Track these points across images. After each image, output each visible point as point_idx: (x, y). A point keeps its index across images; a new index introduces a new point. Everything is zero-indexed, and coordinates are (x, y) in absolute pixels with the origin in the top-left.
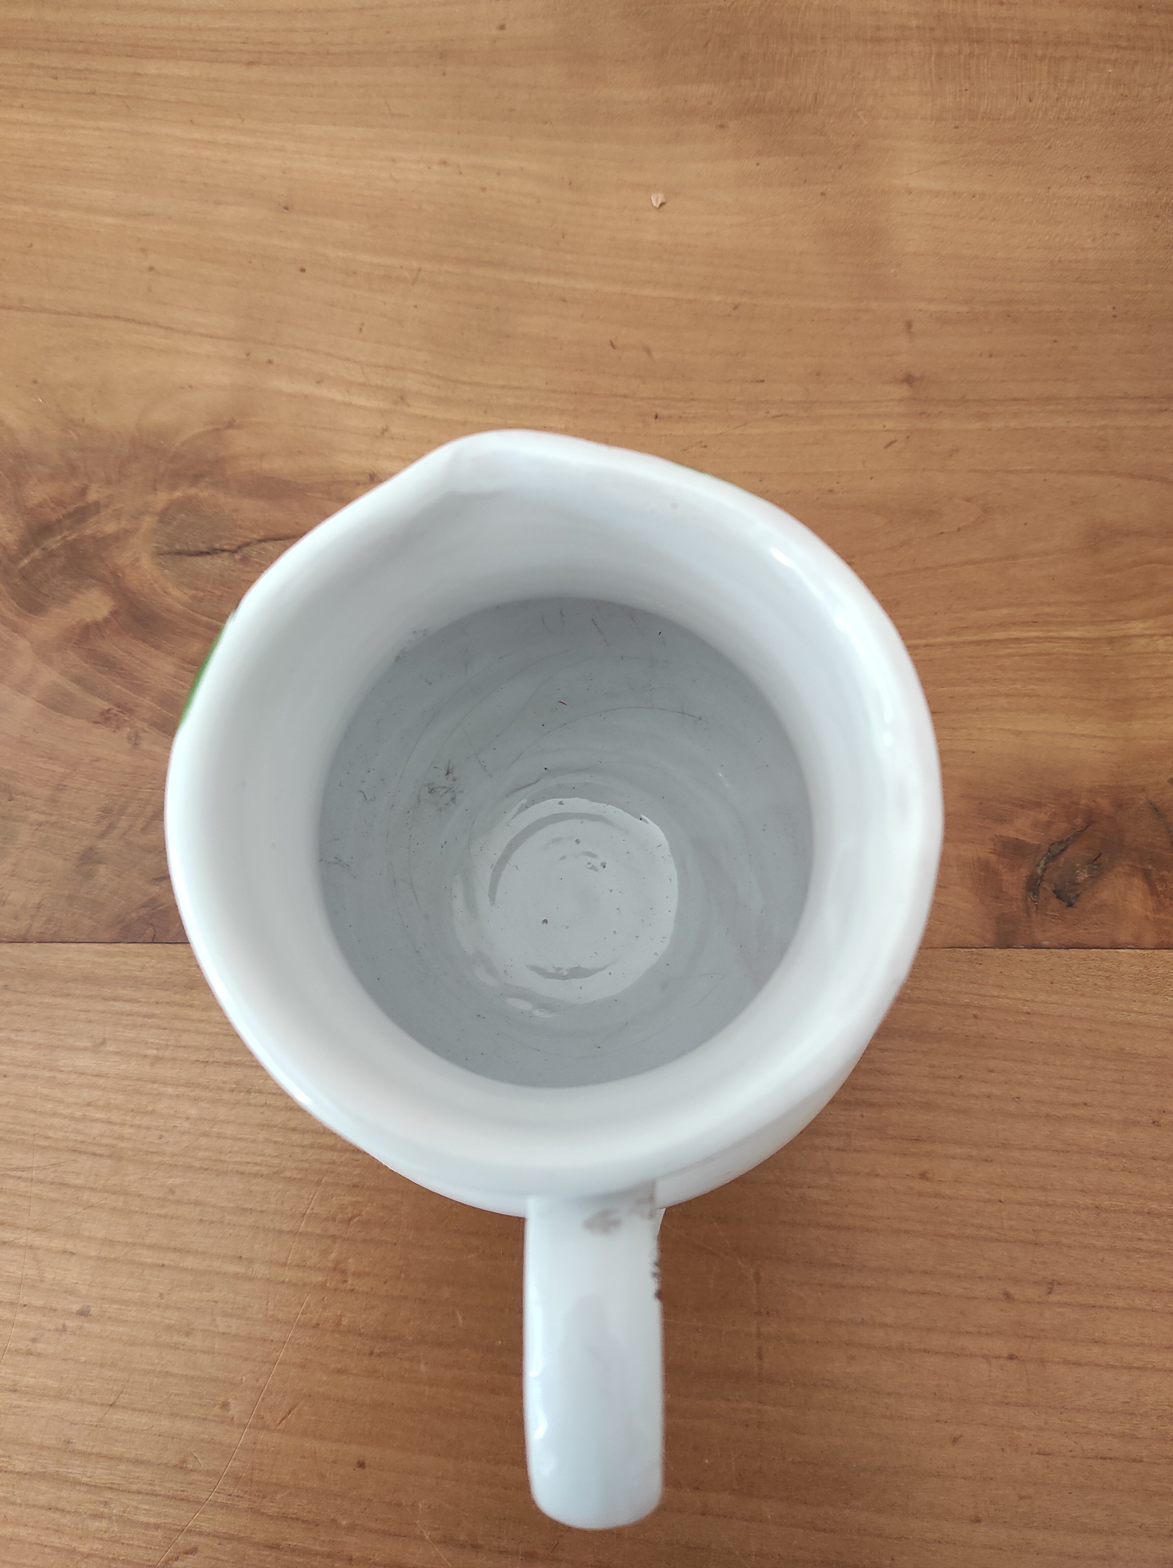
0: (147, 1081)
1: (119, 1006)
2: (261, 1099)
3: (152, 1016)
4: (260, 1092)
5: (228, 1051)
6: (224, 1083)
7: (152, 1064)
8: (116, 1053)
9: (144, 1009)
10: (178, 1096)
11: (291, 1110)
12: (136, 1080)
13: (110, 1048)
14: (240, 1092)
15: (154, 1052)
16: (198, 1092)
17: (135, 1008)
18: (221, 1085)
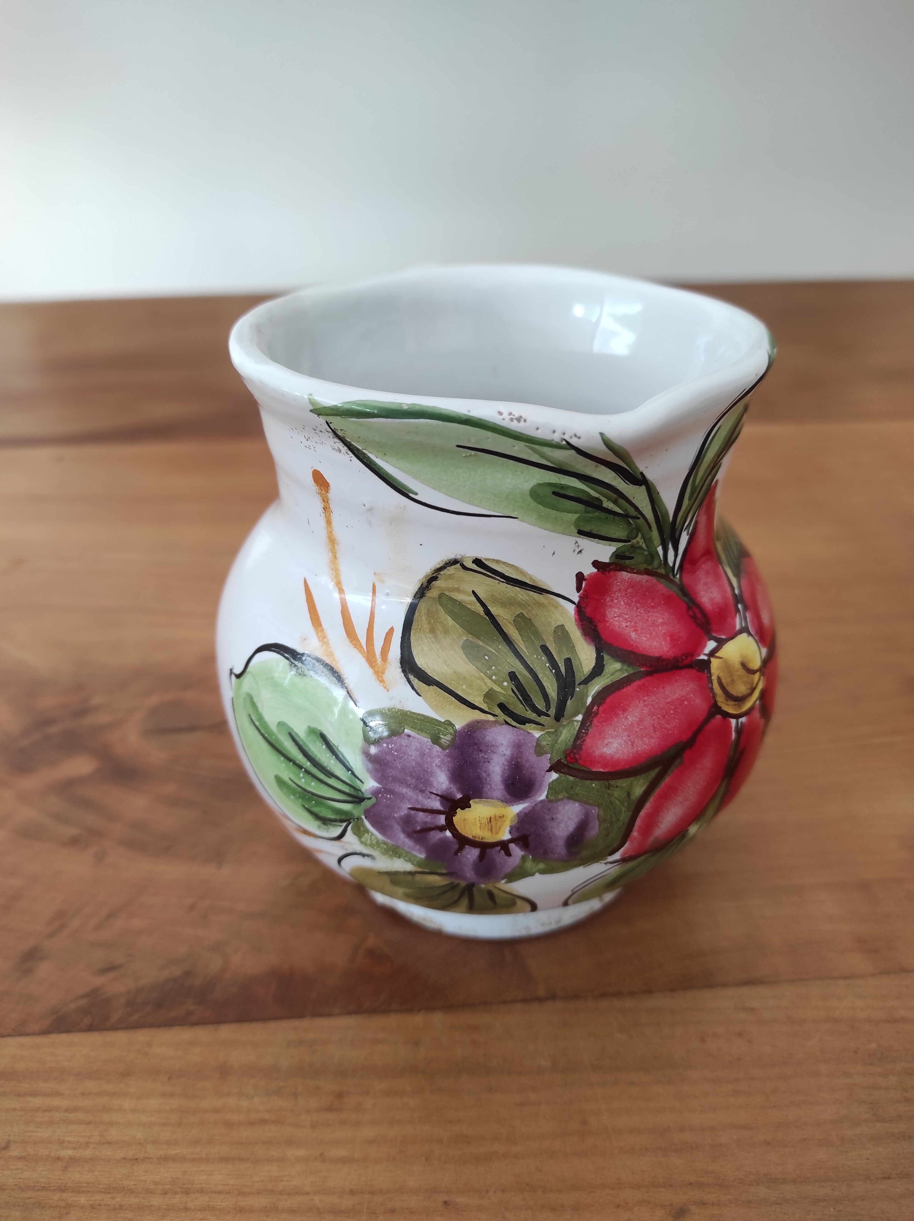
0: (54, 1190)
1: (37, 1101)
2: (203, 1200)
3: (76, 1109)
4: (201, 1191)
5: (165, 1143)
6: (155, 1183)
7: (65, 1169)
8: (20, 1158)
9: (65, 1103)
10: (92, 1207)
11: (241, 1211)
12: (39, 1190)
13: (14, 1152)
14: (175, 1193)
15: (70, 1152)
16: (119, 1199)
17: (57, 1102)
18: (152, 1187)
